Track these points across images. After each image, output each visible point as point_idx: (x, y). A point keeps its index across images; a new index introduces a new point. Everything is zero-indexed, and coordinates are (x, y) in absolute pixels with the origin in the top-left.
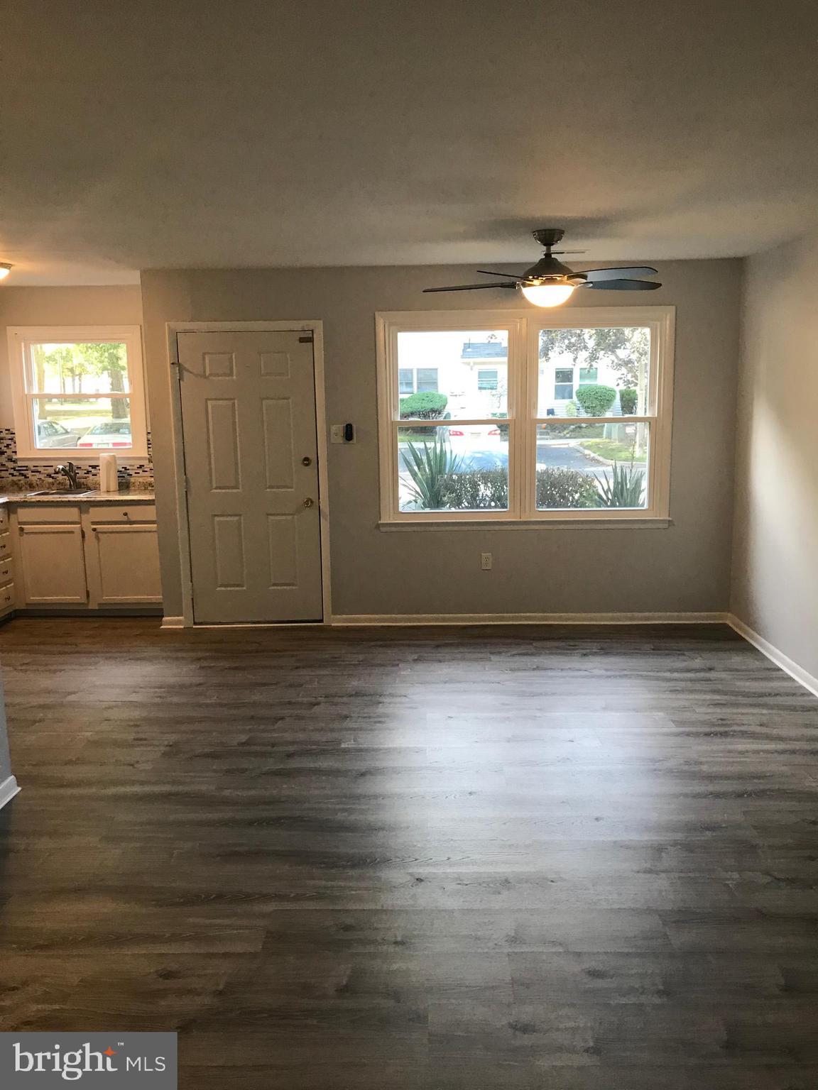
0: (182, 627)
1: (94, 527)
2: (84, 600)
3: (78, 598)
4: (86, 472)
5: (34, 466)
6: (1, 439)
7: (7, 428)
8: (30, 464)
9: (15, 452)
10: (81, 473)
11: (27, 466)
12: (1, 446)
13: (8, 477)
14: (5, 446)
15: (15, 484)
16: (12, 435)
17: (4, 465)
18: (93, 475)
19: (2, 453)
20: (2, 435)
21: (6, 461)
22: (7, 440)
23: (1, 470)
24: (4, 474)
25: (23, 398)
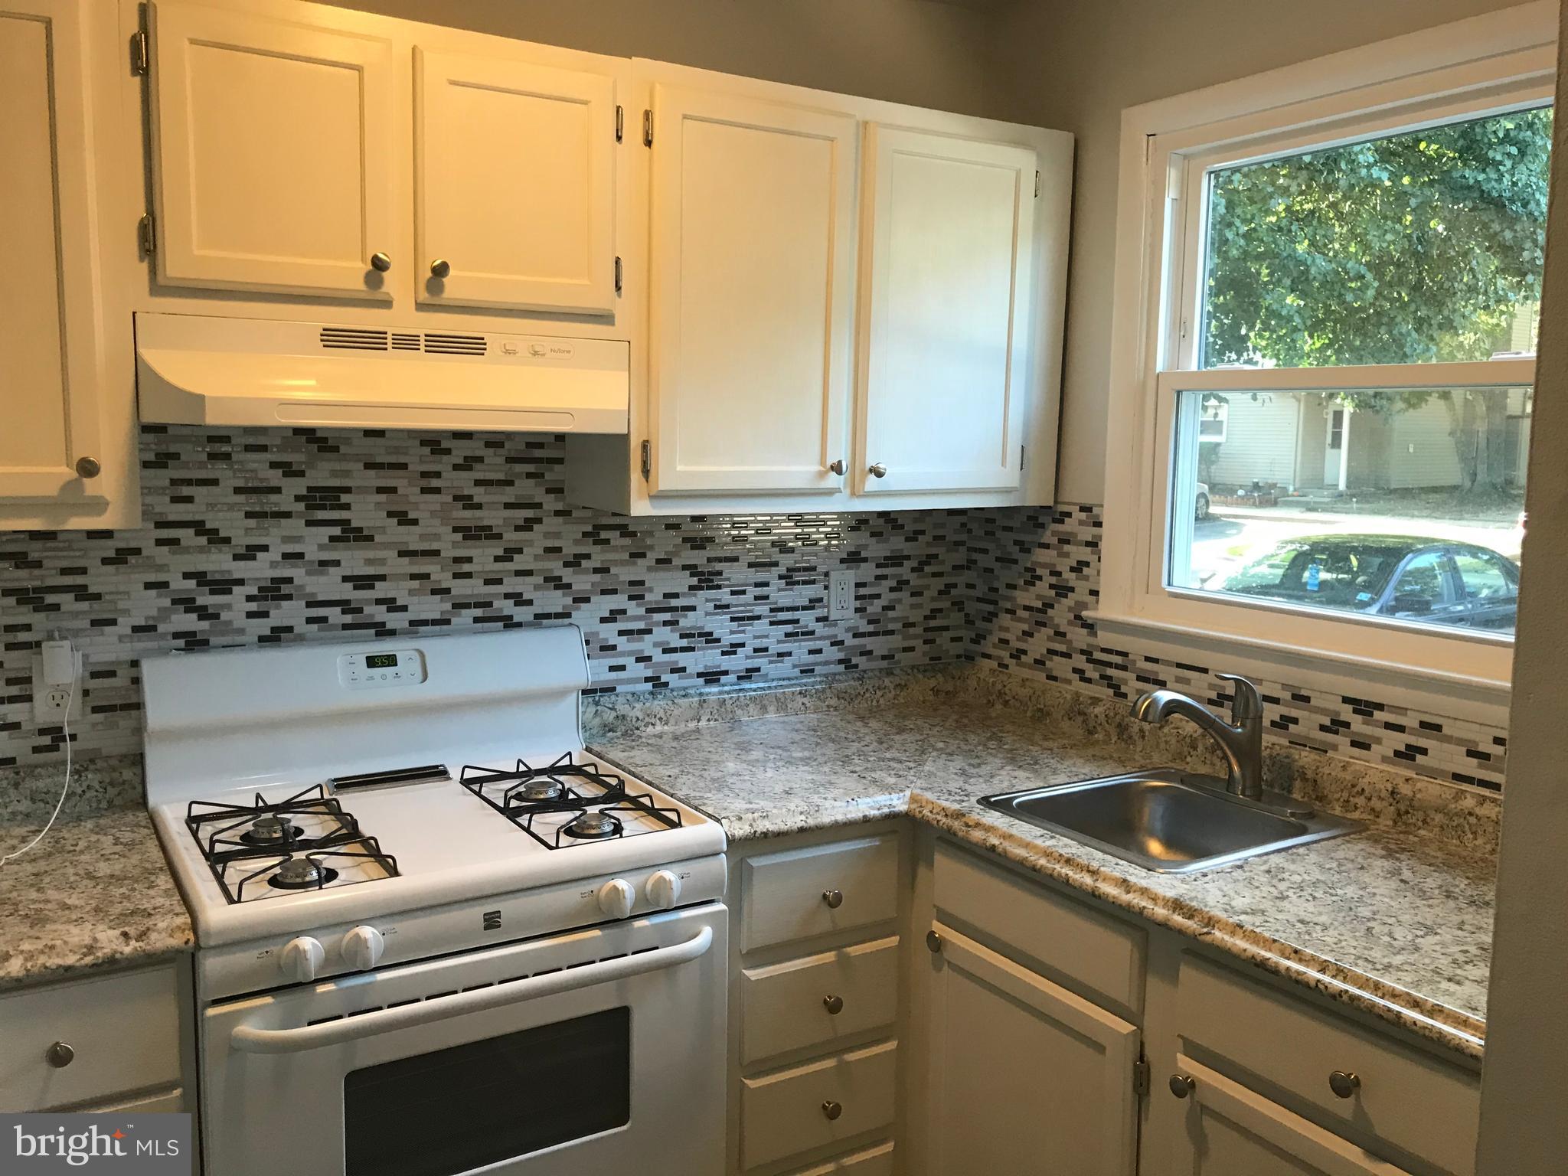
1: (1190, 1069)
4: (1327, 722)
5: (1148, 659)
6: (1065, 541)
7: (1087, 501)
8: (1138, 647)
9: (1095, 593)
10: (1308, 724)
11: (1125, 654)
12: (1064, 566)
13: (1069, 682)
14: (1072, 569)
15: (1077, 710)
16: (1095, 530)
17: (1064, 635)
18: (1354, 744)
19: (1063, 590)
20: (1069, 525)
21: (1070, 623)
22: (1078, 543)
23: (1050, 652)
24: (1059, 666)
25: (1144, 384)
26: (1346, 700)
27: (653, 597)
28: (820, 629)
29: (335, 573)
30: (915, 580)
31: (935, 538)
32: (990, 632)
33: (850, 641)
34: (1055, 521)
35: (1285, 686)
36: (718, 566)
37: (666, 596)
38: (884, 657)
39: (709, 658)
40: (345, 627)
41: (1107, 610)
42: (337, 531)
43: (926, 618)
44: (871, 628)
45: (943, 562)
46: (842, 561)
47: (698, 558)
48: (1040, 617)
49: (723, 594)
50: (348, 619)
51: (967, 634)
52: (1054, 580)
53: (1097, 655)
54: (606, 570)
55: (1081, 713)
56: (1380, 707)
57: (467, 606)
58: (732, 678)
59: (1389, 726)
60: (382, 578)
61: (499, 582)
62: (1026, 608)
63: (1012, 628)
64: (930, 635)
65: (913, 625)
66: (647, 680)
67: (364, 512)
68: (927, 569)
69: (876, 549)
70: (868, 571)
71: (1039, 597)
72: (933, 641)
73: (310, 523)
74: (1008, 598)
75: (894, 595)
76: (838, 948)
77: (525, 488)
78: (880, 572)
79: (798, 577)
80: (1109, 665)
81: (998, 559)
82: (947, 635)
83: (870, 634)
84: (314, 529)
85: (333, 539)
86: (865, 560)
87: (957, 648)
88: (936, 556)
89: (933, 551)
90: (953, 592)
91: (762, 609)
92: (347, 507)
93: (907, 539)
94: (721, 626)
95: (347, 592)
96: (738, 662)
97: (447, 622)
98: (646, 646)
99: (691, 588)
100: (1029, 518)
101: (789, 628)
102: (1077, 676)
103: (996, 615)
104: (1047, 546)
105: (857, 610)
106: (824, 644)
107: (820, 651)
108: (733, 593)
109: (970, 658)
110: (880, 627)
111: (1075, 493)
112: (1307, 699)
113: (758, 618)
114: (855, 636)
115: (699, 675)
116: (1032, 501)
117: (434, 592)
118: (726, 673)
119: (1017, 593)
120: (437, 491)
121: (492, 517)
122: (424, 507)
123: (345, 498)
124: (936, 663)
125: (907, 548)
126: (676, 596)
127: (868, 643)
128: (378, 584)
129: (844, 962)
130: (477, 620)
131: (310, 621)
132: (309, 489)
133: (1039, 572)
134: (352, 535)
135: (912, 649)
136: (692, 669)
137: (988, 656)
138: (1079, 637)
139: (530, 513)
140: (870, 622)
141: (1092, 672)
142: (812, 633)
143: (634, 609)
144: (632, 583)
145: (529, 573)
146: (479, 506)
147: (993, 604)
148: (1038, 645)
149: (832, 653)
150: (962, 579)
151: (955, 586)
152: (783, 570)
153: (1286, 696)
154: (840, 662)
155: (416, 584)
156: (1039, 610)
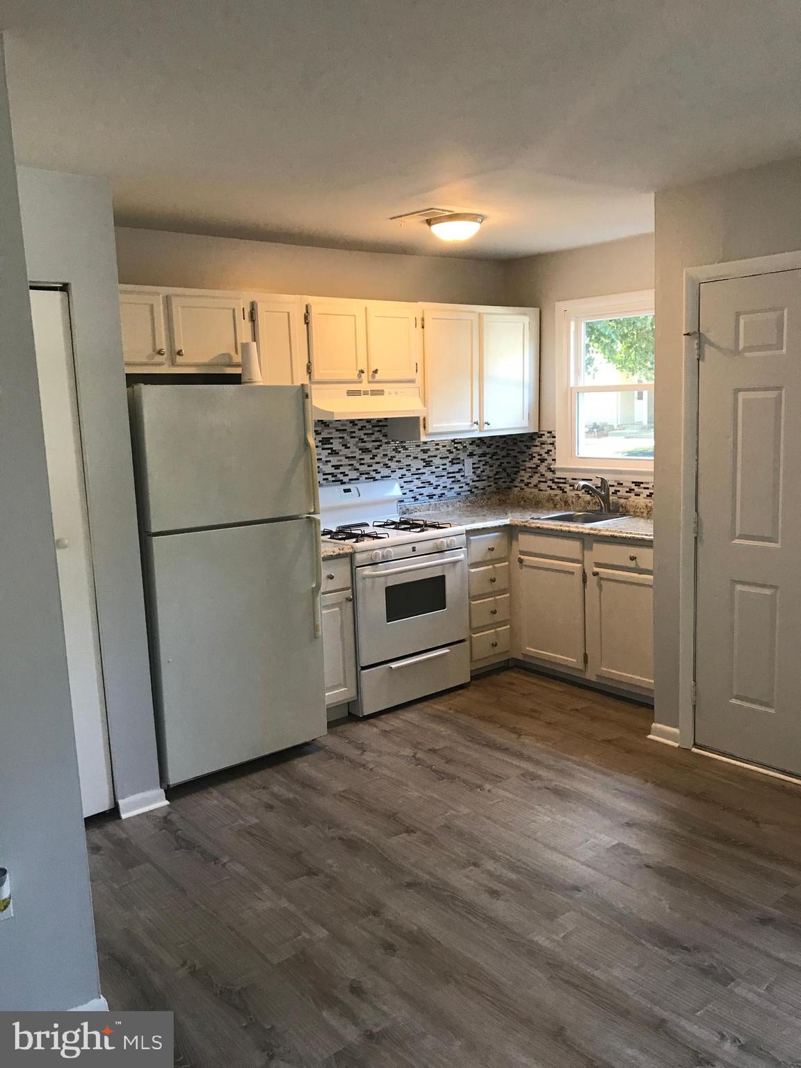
0: (676, 745)
1: (596, 569)
2: (581, 666)
3: (573, 661)
4: (628, 490)
5: (573, 479)
6: (543, 443)
7: (550, 430)
8: (568, 476)
9: (554, 460)
10: (623, 492)
11: (565, 479)
12: (542, 452)
13: (546, 491)
14: (546, 453)
15: (550, 499)
16: (553, 439)
17: (544, 475)
18: (636, 495)
19: (543, 460)
20: (544, 439)
21: (546, 471)
22: (548, 444)
23: (540, 482)
24: (543, 486)
25: (567, 392)
26: (633, 482)
27: (413, 470)
28: (461, 479)
29: (330, 464)
30: (491, 462)
31: (496, 446)
32: (516, 478)
33: (471, 484)
34: (539, 437)
35: (615, 481)
36: (431, 459)
37: (417, 469)
38: (482, 489)
39: (429, 490)
40: (333, 481)
41: (557, 465)
42: (330, 451)
43: (495, 475)
44: (478, 479)
45: (499, 455)
46: (468, 456)
47: (425, 456)
48: (535, 470)
49: (433, 469)
50: (333, 479)
51: (508, 480)
52: (539, 457)
53: (556, 480)
54: (400, 461)
55: (552, 499)
56: (642, 483)
57: (363, 474)
58: (437, 497)
59: (645, 488)
60: (341, 466)
61: (372, 466)
62: (530, 468)
63: (525, 476)
64: (496, 481)
65: (490, 477)
66: (413, 498)
67: (336, 445)
68: (495, 457)
69: (478, 451)
70: (476, 459)
71: (534, 464)
72: (497, 483)
73: (323, 449)
74: (522, 465)
75: (485, 467)
76: (493, 565)
77: (377, 435)
78: (480, 459)
79: (454, 461)
80: (560, 483)
81: (518, 452)
82: (501, 480)
83: (477, 481)
84: (324, 451)
85: (329, 454)
86: (475, 455)
87: (504, 485)
88: (497, 453)
89: (495, 451)
90: (503, 465)
91: (444, 473)
92: (332, 443)
93: (488, 447)
94: (433, 479)
95: (332, 470)
96: (438, 492)
97: (358, 479)
98: (411, 486)
99: (424, 466)
100: (530, 437)
101: (453, 479)
102: (549, 488)
103: (519, 472)
104: (536, 446)
105: (473, 473)
106: (464, 485)
107: (462, 487)
108: (436, 468)
109: (509, 488)
110: (481, 479)
111: (546, 427)
112: (622, 484)
113: (444, 476)
114: (473, 481)
115: (427, 496)
116: (532, 431)
117: (355, 470)
118: (435, 495)
119: (526, 463)
120: (354, 437)
121: (369, 445)
122: (351, 443)
123: (331, 441)
124: (499, 491)
125: (488, 450)
126: (420, 469)
127: (477, 484)
128: (341, 468)
129: (494, 568)
130: (366, 478)
131: (324, 479)
132: (323, 438)
133: (534, 455)
134: (334, 453)
135: (490, 486)
136: (425, 494)
137: (516, 487)
138: (549, 475)
139: (379, 443)
140: (477, 477)
141: (554, 486)
142: (460, 481)
143: (408, 474)
144: (407, 465)
145: (379, 463)
146: (365, 442)
147: (517, 468)
148: (535, 480)
149: (466, 488)
150: (505, 461)
151: (503, 463)
152: (450, 459)
153: (616, 484)
154: (469, 491)
155: (350, 467)
156: (535, 468)
